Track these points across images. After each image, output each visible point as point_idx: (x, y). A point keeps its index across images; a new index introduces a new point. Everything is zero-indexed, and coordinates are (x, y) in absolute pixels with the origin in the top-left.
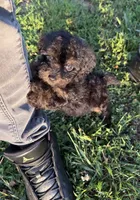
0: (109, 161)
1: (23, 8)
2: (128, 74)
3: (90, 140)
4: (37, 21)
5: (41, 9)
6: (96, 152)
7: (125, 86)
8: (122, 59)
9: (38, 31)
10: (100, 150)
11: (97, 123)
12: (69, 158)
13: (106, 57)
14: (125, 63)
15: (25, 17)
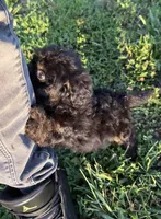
0: (136, 208)
1: (24, 6)
2: (157, 89)
3: (110, 179)
4: (40, 22)
5: (46, 7)
6: (118, 194)
7: (154, 105)
8: (149, 68)
9: (43, 35)
10: (123, 191)
11: (119, 154)
12: (82, 203)
13: (128, 66)
14: (153, 74)
15: (27, 18)
